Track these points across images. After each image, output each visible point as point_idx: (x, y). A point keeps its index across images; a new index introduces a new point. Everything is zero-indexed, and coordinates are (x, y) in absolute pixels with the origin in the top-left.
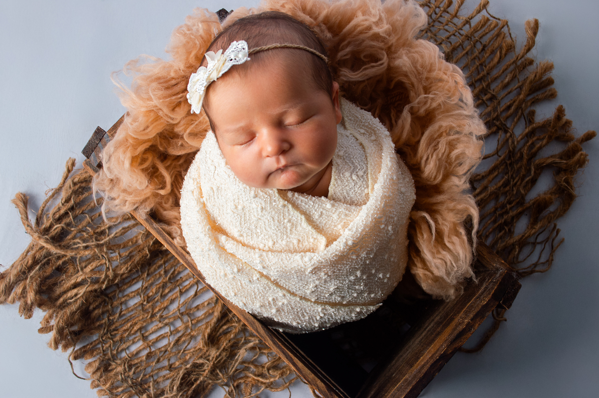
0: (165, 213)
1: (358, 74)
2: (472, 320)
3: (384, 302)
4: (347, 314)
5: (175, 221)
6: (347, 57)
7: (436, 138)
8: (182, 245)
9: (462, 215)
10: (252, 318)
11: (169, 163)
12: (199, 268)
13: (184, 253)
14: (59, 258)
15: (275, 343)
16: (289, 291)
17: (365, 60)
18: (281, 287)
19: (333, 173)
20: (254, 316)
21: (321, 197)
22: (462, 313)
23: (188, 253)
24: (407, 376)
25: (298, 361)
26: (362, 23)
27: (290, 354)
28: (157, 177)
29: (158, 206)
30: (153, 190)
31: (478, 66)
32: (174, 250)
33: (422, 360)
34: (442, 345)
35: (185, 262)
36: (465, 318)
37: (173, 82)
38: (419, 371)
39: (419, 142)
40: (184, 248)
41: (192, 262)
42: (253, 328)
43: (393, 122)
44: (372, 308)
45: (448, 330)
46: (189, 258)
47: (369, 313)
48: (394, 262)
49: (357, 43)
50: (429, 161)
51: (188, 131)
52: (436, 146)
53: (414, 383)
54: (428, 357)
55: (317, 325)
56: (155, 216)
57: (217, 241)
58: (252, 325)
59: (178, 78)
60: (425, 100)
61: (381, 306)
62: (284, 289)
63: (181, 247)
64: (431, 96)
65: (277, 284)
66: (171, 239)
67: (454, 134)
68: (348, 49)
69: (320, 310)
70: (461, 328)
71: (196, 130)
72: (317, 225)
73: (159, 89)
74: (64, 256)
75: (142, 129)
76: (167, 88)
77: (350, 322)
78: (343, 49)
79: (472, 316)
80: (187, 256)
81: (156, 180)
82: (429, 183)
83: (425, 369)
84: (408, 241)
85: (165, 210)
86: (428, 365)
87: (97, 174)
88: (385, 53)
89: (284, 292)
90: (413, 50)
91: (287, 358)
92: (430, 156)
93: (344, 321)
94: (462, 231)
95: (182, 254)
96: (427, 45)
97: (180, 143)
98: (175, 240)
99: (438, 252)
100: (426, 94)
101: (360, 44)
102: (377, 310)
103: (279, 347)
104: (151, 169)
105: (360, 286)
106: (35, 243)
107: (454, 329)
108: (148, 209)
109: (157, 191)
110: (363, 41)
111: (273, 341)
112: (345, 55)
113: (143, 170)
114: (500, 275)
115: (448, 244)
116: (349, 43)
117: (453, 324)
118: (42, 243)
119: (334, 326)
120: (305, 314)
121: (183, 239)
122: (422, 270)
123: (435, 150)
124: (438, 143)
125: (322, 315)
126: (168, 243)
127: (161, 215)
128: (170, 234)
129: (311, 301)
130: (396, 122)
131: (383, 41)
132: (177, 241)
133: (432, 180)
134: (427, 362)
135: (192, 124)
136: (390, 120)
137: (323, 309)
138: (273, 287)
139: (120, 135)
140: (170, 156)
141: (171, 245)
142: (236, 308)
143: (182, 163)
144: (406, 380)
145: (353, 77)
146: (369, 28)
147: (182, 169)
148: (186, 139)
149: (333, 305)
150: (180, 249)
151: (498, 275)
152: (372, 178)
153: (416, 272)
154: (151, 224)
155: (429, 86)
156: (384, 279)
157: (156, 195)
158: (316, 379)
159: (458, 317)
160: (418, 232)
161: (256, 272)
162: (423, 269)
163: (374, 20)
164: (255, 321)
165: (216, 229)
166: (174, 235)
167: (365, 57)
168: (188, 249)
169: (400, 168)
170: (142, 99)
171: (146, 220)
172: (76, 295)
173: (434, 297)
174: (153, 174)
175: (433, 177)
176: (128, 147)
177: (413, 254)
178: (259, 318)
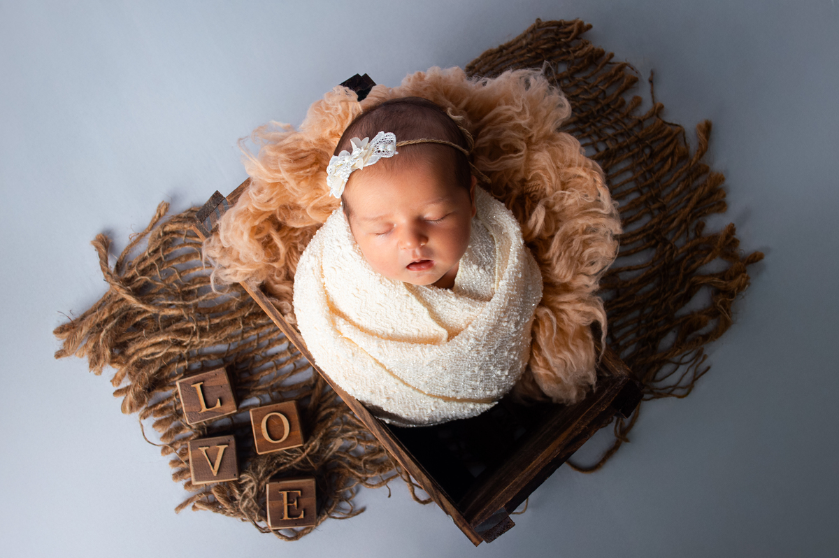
0: (276, 286)
1: (496, 163)
2: (588, 426)
3: (500, 401)
4: (460, 410)
5: (286, 295)
6: (487, 145)
7: (571, 235)
8: (293, 323)
9: (589, 318)
10: (361, 406)
11: (285, 234)
12: (309, 349)
13: (294, 331)
14: (139, 313)
15: (382, 434)
16: (402, 381)
17: (504, 149)
18: (395, 376)
19: (460, 265)
20: (363, 404)
21: (446, 289)
22: (580, 418)
23: (298, 331)
24: (517, 479)
25: (405, 454)
26: (505, 112)
27: (397, 446)
28: (270, 247)
29: (269, 278)
30: (268, 262)
31: (644, 172)
32: (283, 327)
33: (534, 465)
34: (556, 450)
35: (295, 341)
36: (583, 424)
37: (303, 154)
38: (530, 475)
39: (552, 237)
40: (294, 326)
41: (301, 341)
42: (361, 416)
43: (527, 213)
44: (487, 406)
45: (565, 435)
46: (299, 337)
47: (482, 411)
48: (513, 360)
49: (498, 131)
50: (561, 258)
51: (311, 205)
52: (569, 243)
53: (523, 485)
54: (540, 461)
55: (427, 419)
56: (265, 289)
57: (334, 323)
58: (360, 412)
59: (308, 151)
60: (561, 196)
61: (496, 405)
62: (398, 378)
63: (291, 324)
64: (567, 193)
65: (390, 372)
66: (281, 316)
67: (590, 233)
68: (488, 137)
69: (432, 403)
70: (577, 433)
71: (320, 205)
72: (439, 318)
73: (287, 161)
74: (145, 311)
75: (266, 200)
76: (296, 160)
77: (461, 420)
78: (482, 137)
79: (589, 422)
80: (297, 334)
81: (270, 250)
82: (558, 280)
83: (537, 472)
84: (531, 338)
85: (276, 283)
86: (540, 469)
87: (208, 239)
88: (525, 145)
89: (398, 381)
90: (554, 144)
91: (394, 450)
92: (563, 253)
93: (456, 417)
94: (590, 335)
95: (292, 331)
96: (569, 139)
97: (301, 217)
98: (285, 316)
99: (560, 352)
100: (563, 190)
101: (500, 133)
102: (492, 409)
103: (386, 438)
104: (266, 239)
105: (476, 381)
106: (114, 294)
107: (570, 435)
108: (259, 282)
109: (271, 264)
110: (504, 130)
111: (380, 431)
112: (484, 143)
113: (259, 240)
114: (623, 383)
115: (571, 347)
116: (489, 131)
117: (570, 429)
118: (123, 294)
119: (443, 422)
120: (416, 406)
121: (294, 316)
122: (543, 370)
123: (568, 247)
124: (573, 240)
125: (433, 409)
126: (278, 319)
127: (272, 288)
128: (280, 309)
129: (424, 394)
130: (530, 215)
131: (523, 132)
132: (288, 319)
133: (562, 277)
134: (538, 466)
135: (317, 198)
136: (524, 212)
137: (435, 402)
138: (386, 374)
139: (241, 205)
140: (288, 227)
141: (282, 322)
142: (345, 394)
143: (298, 236)
144: (516, 483)
145: (490, 167)
146: (510, 118)
147: (298, 241)
148: (308, 213)
149: (447, 399)
150: (290, 326)
151: (621, 383)
152: (499, 274)
153: (538, 371)
154: (261, 297)
155: (567, 181)
156: (501, 376)
157: (268, 267)
158: (423, 475)
159: (576, 423)
160: (541, 329)
161: (371, 359)
162: (545, 368)
163: (519, 110)
164: (364, 409)
165: (334, 311)
166: (285, 311)
167: (504, 146)
168: (299, 328)
169: (529, 263)
170: (269, 170)
171: (257, 293)
172: (153, 354)
173: (554, 400)
174: (267, 244)
175: (563, 275)
176: (249, 217)
177: (535, 352)
178: (367, 406)
